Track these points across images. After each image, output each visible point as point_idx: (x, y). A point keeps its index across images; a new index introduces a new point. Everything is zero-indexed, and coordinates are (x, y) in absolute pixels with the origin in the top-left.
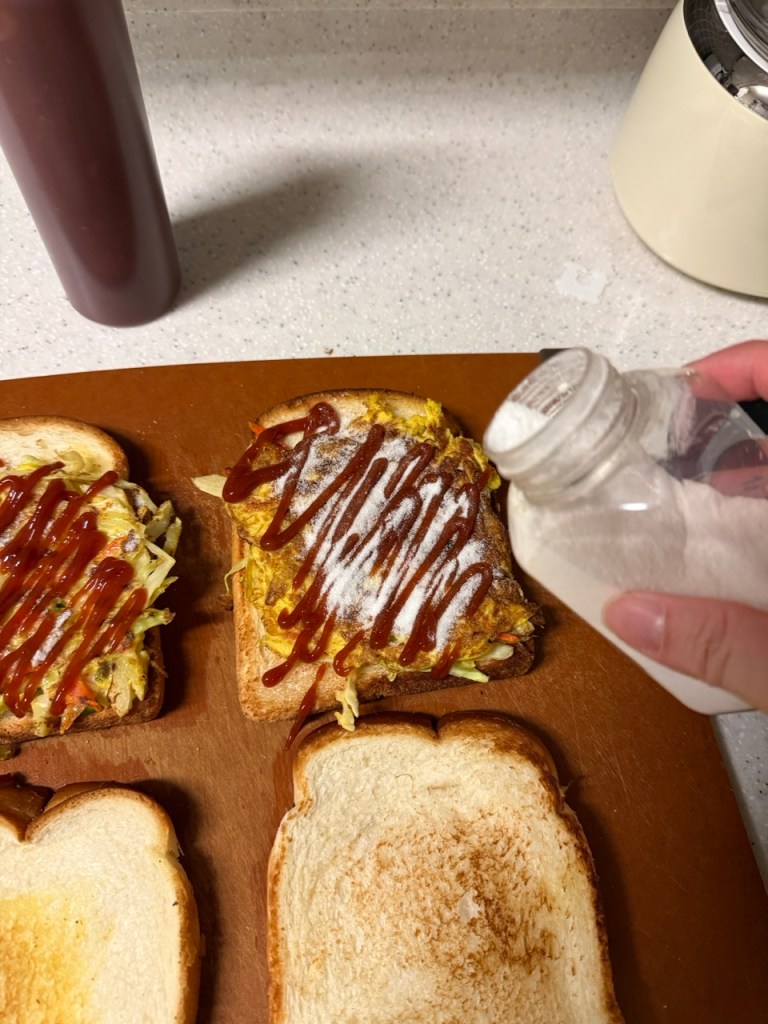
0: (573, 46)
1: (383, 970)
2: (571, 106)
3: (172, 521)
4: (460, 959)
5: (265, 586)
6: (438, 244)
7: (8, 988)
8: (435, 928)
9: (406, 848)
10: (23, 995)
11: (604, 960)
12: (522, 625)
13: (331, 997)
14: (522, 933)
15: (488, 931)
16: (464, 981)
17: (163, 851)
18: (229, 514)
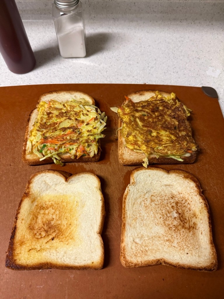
0: (215, 13)
1: (151, 225)
2: (213, 29)
3: (105, 116)
4: (171, 226)
5: (126, 133)
6: (175, 61)
7: (59, 214)
8: (165, 217)
9: (158, 198)
10: (63, 217)
11: (210, 232)
12: (194, 148)
13: (137, 229)
14: (188, 222)
15: (179, 220)
16: (172, 231)
17: (99, 188)
18: (119, 116)
